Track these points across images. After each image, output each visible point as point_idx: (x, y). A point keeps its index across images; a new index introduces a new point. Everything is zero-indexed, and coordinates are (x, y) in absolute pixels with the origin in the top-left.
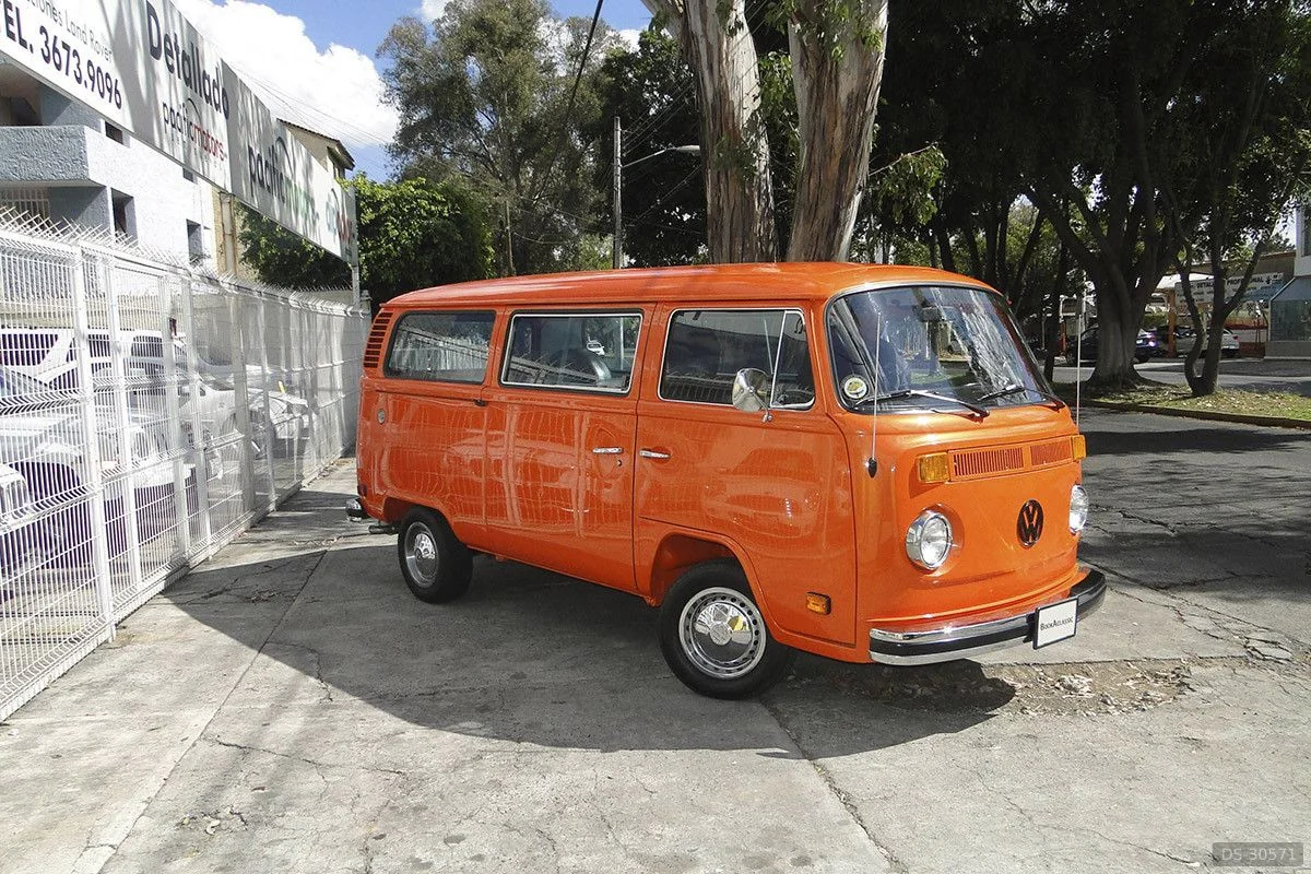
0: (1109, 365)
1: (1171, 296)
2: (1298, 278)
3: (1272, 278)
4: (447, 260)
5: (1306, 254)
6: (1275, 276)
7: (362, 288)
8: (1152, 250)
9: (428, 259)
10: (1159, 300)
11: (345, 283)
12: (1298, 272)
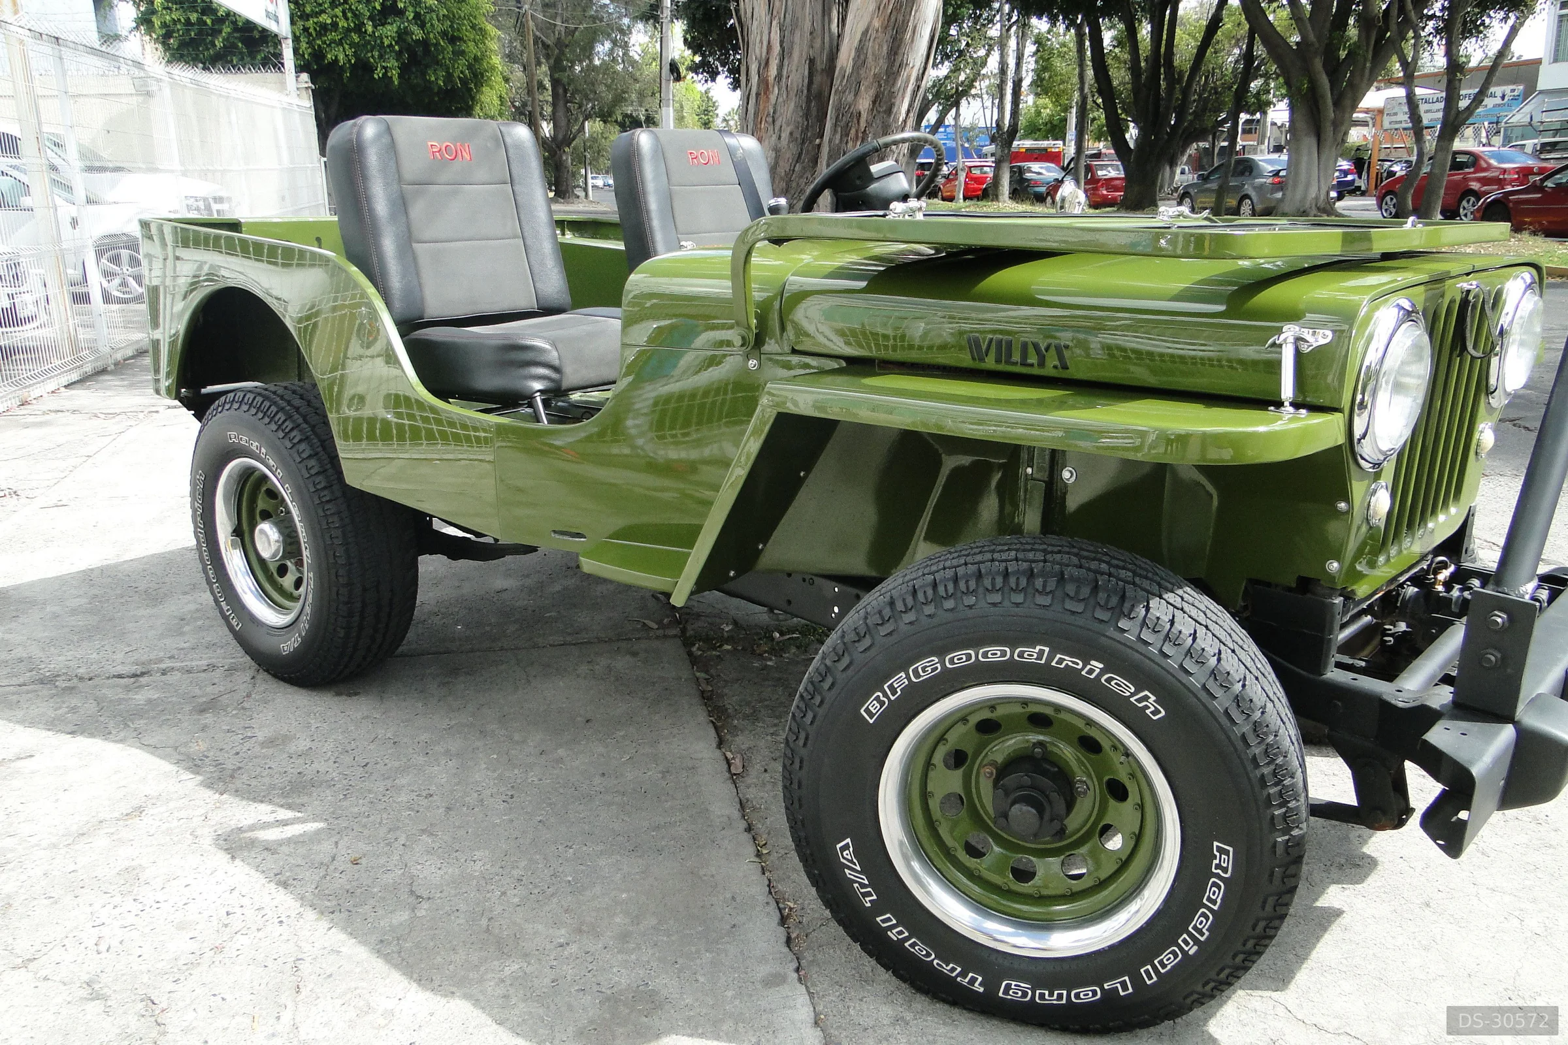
0: (1299, 195)
1: (1378, 118)
2: (1541, 92)
3: (1508, 92)
4: (418, 34)
5: (1556, 60)
6: (1513, 91)
7: (300, 69)
8: (1368, 38)
9: (389, 31)
10: (1364, 123)
11: (273, 62)
12: (1542, 85)
